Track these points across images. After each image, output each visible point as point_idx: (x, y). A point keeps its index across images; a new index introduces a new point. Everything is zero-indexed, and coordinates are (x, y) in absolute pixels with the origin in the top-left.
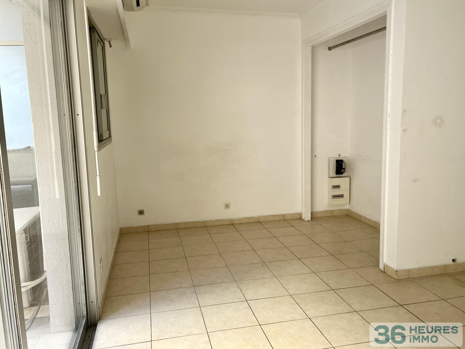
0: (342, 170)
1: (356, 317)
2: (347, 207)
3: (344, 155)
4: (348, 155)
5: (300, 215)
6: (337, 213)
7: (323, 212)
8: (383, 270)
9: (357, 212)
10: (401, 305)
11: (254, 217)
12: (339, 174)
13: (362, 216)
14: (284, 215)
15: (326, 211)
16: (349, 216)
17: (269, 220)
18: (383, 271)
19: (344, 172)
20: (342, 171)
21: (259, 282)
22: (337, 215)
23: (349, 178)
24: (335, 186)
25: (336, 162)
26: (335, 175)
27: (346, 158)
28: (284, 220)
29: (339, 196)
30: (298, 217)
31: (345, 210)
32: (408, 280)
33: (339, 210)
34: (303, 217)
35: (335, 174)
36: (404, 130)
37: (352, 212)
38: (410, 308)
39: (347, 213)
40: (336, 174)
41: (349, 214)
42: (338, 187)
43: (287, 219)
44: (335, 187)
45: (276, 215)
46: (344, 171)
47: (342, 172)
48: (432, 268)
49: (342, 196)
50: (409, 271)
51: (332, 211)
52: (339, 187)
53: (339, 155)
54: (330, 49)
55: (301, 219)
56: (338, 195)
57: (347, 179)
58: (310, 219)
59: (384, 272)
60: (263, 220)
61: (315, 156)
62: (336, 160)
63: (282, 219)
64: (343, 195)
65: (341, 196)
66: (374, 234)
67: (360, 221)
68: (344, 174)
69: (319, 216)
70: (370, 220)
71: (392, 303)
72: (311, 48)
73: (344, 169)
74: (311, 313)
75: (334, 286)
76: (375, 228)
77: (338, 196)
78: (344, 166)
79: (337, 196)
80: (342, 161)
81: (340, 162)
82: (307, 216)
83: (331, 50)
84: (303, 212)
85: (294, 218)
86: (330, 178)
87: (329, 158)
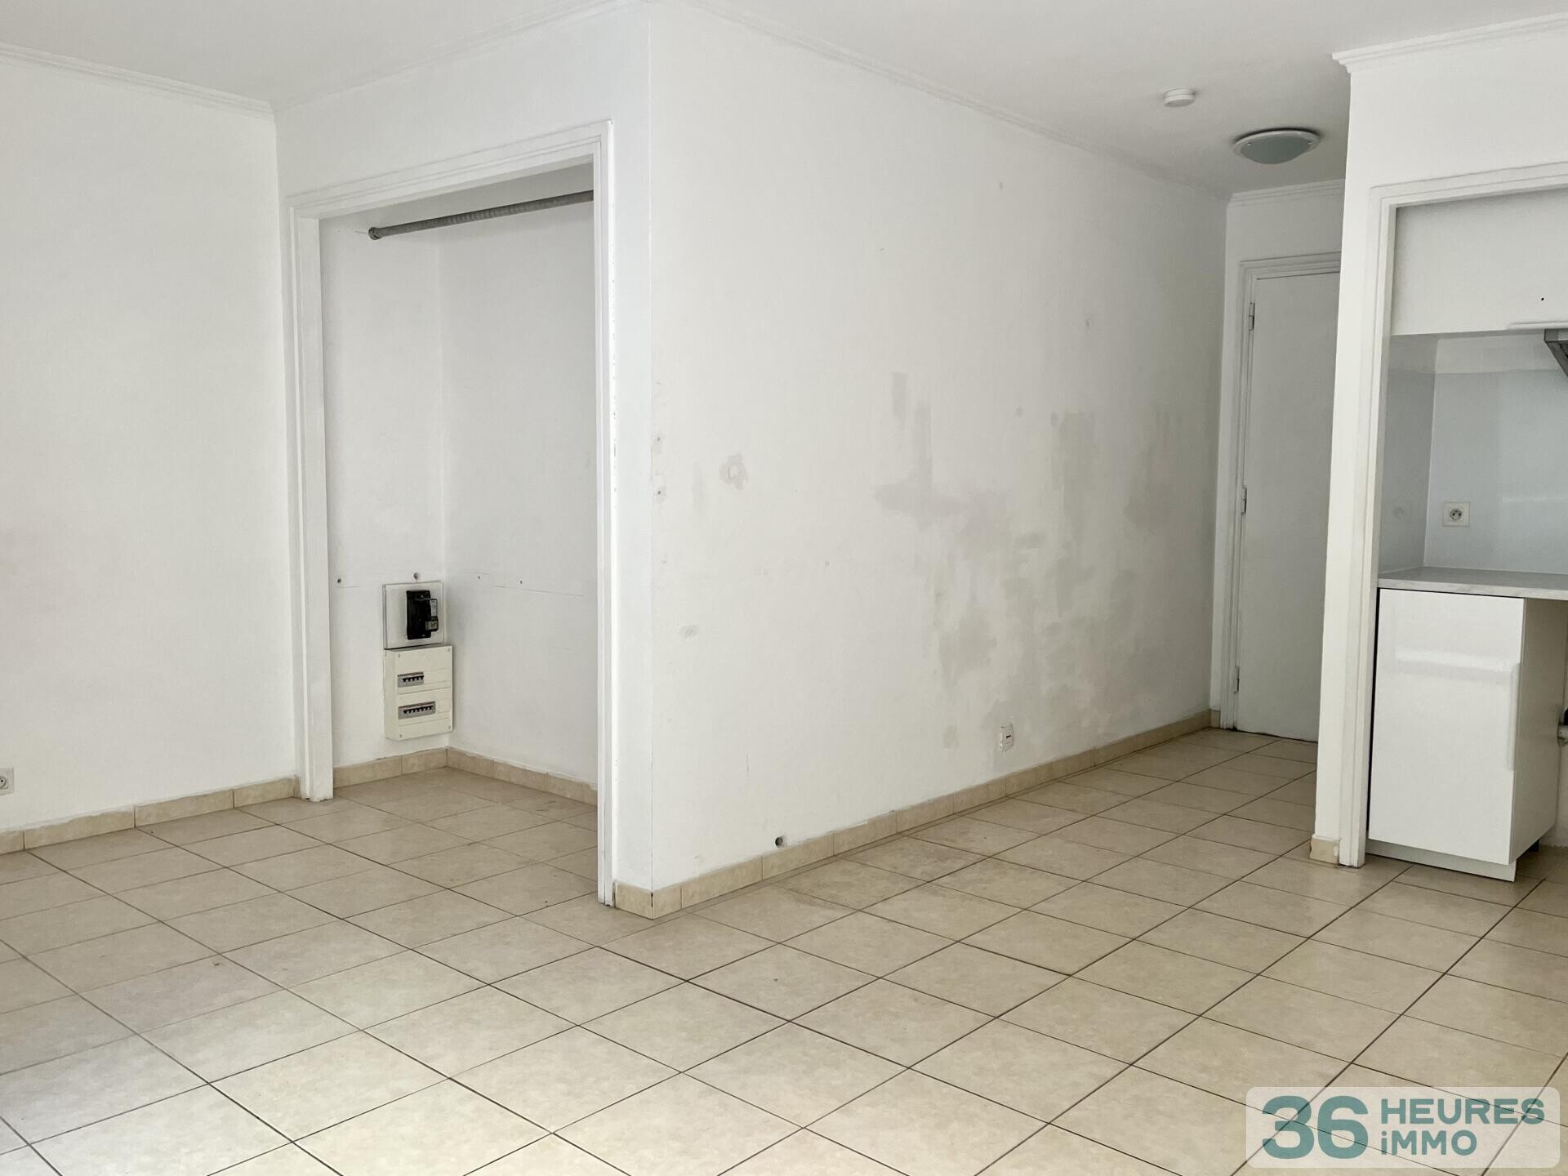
0: (430, 623)
1: (583, 1039)
2: (445, 742)
3: (432, 578)
4: (442, 575)
5: (295, 783)
6: (413, 765)
7: (371, 766)
8: (609, 900)
9: (481, 754)
10: (687, 981)
11: (118, 813)
12: (420, 637)
13: (497, 763)
14: (233, 792)
15: (380, 763)
16: (454, 769)
17: (176, 814)
18: (611, 904)
19: (436, 630)
20: (429, 625)
21: (230, 1017)
22: (415, 769)
23: (451, 647)
24: (409, 676)
25: (406, 598)
26: (407, 642)
27: (436, 583)
28: (237, 809)
29: (422, 708)
30: (286, 791)
31: (439, 751)
32: (681, 913)
33: (419, 755)
34: (306, 791)
35: (406, 637)
36: (659, 492)
37: (462, 754)
38: (711, 981)
39: (443, 762)
40: (409, 638)
41: (450, 764)
42: (417, 678)
43: (245, 804)
44: (409, 679)
45: (205, 796)
46: (436, 627)
47: (430, 628)
48: (732, 870)
49: (430, 707)
50: (681, 888)
51: (400, 760)
52: (422, 677)
53: (416, 577)
54: (375, 233)
55: (300, 798)
56: (418, 705)
57: (444, 653)
58: (329, 793)
59: (615, 907)
60: (152, 820)
61: (339, 581)
62: (408, 592)
63: (226, 808)
64: (434, 702)
65: (428, 707)
66: (547, 810)
67: (493, 779)
68: (435, 637)
69: (356, 780)
70: (525, 771)
71: (662, 981)
72: (317, 221)
73: (436, 619)
74: (448, 1063)
75: (487, 973)
76: (544, 792)
77: (418, 709)
78: (435, 611)
79: (414, 710)
80: (427, 593)
81: (419, 597)
82: (320, 786)
83: (378, 238)
84: (304, 771)
85: (272, 797)
86: (388, 651)
87: (384, 586)
